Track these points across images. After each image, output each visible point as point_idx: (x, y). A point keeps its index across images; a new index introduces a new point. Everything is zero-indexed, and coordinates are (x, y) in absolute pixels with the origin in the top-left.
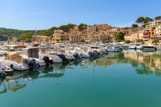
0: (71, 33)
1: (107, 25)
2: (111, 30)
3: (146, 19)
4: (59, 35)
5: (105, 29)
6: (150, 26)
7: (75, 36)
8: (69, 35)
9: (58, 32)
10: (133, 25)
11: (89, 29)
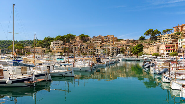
0: (74, 44)
1: (113, 36)
2: (119, 42)
3: (155, 32)
4: (61, 47)
5: (112, 41)
6: (161, 39)
7: (81, 48)
8: (73, 47)
9: (58, 43)
10: (141, 37)
11: (93, 40)
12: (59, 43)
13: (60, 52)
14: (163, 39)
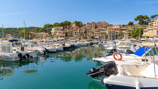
0: (73, 29)
1: (105, 22)
2: (112, 27)
4: (62, 32)
5: (105, 26)
6: (153, 24)
7: (80, 33)
8: (73, 32)
9: (58, 28)
11: (87, 26)
12: (60, 28)
13: (62, 36)
14: (155, 23)
